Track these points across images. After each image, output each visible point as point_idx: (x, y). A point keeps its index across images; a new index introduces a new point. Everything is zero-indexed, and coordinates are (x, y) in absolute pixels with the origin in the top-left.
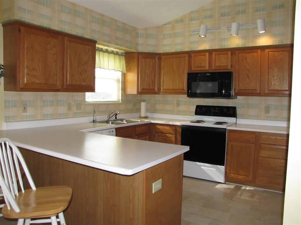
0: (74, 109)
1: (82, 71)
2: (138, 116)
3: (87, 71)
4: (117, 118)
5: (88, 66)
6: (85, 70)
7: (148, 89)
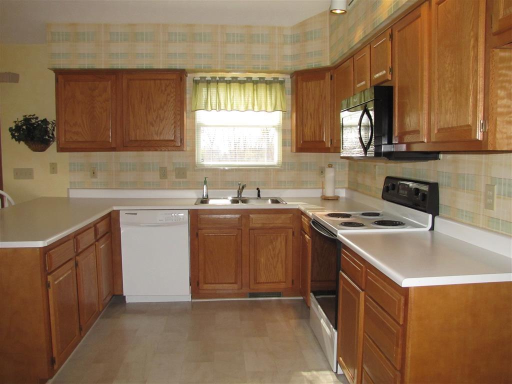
0: (172, 177)
1: (155, 119)
2: (319, 195)
3: (163, 118)
4: (261, 196)
5: (165, 112)
6: (160, 117)
7: (312, 141)
